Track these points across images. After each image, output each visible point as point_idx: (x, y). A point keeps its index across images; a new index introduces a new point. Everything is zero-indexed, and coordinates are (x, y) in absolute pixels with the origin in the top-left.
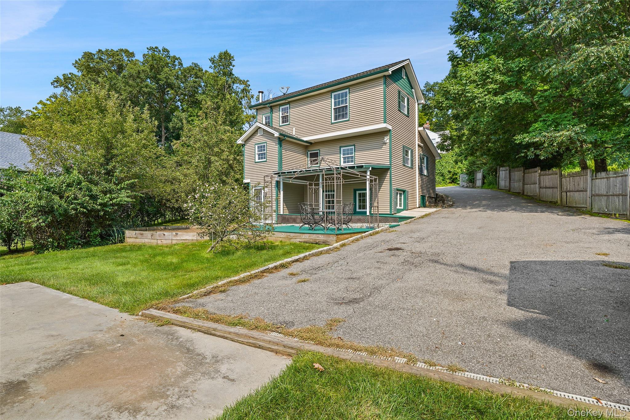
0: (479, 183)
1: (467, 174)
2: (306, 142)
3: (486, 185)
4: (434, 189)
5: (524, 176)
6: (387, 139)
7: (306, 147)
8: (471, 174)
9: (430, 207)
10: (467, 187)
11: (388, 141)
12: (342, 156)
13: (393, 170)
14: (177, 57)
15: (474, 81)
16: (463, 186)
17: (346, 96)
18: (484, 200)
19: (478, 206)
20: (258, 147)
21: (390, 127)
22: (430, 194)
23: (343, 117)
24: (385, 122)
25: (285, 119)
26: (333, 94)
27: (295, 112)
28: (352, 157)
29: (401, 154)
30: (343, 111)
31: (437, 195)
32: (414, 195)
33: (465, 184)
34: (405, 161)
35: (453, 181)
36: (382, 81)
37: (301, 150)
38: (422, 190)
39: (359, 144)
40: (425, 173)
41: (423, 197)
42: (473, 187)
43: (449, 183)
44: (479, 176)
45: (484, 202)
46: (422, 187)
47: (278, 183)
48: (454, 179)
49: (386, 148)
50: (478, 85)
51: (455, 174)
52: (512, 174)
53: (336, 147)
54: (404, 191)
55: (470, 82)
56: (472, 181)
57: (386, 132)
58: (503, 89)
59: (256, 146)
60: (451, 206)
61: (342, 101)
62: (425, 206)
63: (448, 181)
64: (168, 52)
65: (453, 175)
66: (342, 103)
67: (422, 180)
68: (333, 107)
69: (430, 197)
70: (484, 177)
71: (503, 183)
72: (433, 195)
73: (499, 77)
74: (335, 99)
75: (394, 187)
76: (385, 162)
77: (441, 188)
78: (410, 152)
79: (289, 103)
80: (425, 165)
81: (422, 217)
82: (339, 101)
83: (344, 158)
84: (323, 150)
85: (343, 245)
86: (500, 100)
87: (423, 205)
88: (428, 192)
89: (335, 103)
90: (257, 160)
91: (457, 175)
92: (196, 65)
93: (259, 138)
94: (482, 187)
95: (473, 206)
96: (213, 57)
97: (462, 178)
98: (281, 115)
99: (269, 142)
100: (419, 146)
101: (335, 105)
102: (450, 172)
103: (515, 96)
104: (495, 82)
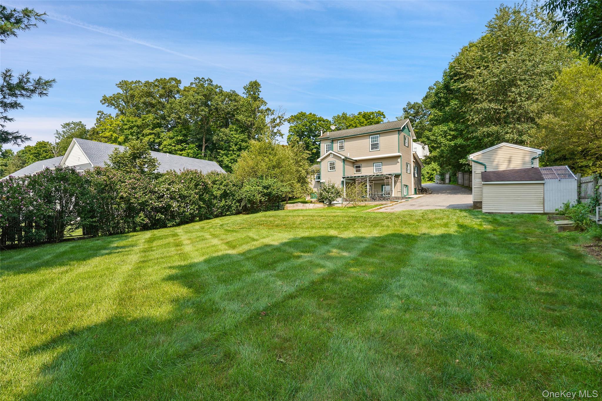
0: (447, 181)
1: (440, 175)
2: (355, 160)
3: (451, 182)
4: (421, 185)
5: (469, 177)
6: (399, 160)
7: (353, 163)
8: (442, 175)
9: (419, 194)
10: (440, 184)
11: (400, 161)
12: (375, 168)
13: (402, 175)
14: (219, 85)
15: (441, 135)
16: (437, 183)
17: (378, 138)
18: (448, 190)
19: (445, 193)
20: (330, 163)
21: (401, 155)
22: (419, 188)
23: (376, 148)
24: (399, 152)
25: (341, 147)
26: (370, 137)
27: (347, 144)
28: (380, 169)
29: (405, 167)
30: (376, 145)
31: (422, 188)
32: (411, 187)
33: (439, 182)
34: (407, 170)
35: (431, 179)
36: (397, 132)
37: (351, 164)
38: (415, 185)
39: (384, 162)
40: (416, 176)
41: (415, 189)
42: (444, 184)
43: (428, 181)
44: (447, 176)
45: (448, 191)
46: (415, 183)
47: (343, 182)
48: (431, 178)
49: (399, 164)
50: (443, 137)
51: (432, 174)
52: (464, 176)
53: (372, 163)
54: (407, 186)
55: (439, 135)
56: (443, 180)
57: (399, 157)
58: (454, 137)
59: (329, 163)
60: (431, 193)
61: (376, 140)
62: (416, 194)
63: (427, 179)
64: (211, 81)
65: (430, 175)
66: (376, 141)
67: (415, 180)
68: (371, 143)
69: (419, 189)
70: (450, 178)
71: (460, 181)
72: (420, 188)
73: (452, 133)
74: (372, 139)
75: (403, 184)
76: (398, 172)
77: (425, 184)
78: (409, 165)
79: (344, 139)
80: (416, 171)
81: (418, 198)
82: (374, 141)
83: (376, 169)
84: (363, 164)
85: (393, 205)
86: (452, 143)
87: (416, 193)
88: (418, 186)
89: (372, 141)
90: (329, 170)
91: (433, 175)
92: (234, 92)
93: (331, 159)
94: (449, 184)
95: (442, 193)
96: (246, 86)
97: (437, 178)
98: (339, 145)
99: (337, 161)
100: (413, 161)
101: (372, 142)
102: (428, 173)
103: (459, 141)
104: (450, 135)
